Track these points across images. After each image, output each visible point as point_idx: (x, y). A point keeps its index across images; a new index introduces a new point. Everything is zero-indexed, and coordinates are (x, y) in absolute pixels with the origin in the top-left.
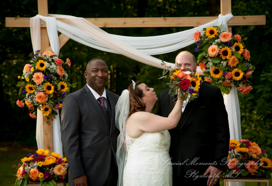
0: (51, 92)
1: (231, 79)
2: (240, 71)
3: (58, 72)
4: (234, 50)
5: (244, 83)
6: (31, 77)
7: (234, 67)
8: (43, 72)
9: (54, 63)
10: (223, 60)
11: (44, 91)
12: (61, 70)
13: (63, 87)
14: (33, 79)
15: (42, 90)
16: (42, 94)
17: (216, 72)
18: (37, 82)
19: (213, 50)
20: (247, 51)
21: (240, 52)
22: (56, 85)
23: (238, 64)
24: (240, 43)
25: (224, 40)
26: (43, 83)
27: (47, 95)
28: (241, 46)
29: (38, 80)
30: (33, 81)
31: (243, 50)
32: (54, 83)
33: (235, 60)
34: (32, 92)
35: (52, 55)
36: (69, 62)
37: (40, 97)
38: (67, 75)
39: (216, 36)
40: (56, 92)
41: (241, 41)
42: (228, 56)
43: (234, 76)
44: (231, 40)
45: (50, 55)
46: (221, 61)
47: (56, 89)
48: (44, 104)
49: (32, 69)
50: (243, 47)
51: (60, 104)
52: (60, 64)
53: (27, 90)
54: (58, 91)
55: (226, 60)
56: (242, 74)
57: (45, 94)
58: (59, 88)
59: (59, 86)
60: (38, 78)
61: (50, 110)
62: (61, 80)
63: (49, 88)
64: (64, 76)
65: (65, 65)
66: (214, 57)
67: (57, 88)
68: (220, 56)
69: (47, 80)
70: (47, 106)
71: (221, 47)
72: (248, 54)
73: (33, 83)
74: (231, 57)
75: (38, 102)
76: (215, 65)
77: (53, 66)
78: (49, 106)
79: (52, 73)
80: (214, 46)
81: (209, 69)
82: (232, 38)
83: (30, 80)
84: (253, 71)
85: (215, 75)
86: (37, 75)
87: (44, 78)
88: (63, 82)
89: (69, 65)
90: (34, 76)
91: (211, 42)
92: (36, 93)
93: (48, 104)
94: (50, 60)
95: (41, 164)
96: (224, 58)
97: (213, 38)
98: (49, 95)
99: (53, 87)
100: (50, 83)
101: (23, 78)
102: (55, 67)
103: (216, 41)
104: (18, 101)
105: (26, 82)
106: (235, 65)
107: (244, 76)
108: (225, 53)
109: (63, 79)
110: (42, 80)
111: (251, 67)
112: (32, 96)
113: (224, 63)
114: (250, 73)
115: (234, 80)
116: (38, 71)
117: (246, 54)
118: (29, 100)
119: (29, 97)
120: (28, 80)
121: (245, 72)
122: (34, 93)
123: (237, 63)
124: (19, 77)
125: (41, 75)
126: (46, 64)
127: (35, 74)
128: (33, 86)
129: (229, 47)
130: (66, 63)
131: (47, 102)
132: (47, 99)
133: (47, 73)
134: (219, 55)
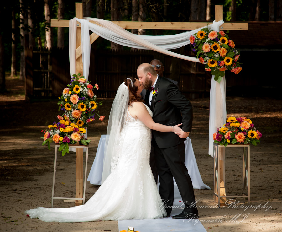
0: (84, 109)
1: (225, 65)
2: (230, 58)
3: (89, 94)
4: (221, 43)
5: (235, 66)
6: (69, 98)
7: (225, 56)
8: (78, 94)
9: (86, 87)
10: (216, 53)
11: (78, 109)
12: (91, 93)
13: (93, 105)
14: (70, 100)
15: (77, 108)
16: (77, 111)
17: (212, 63)
18: (74, 102)
19: (206, 47)
20: (231, 41)
21: (226, 43)
22: (88, 104)
23: (227, 54)
24: (225, 36)
25: (212, 38)
26: (78, 103)
27: (81, 112)
28: (226, 39)
29: (74, 101)
30: (70, 101)
31: (228, 41)
32: (86, 102)
33: (224, 51)
34: (70, 109)
35: (85, 81)
36: (97, 87)
37: (76, 114)
38: (95, 96)
39: (205, 37)
40: (87, 109)
41: (225, 35)
42: (218, 49)
43: (226, 63)
44: (218, 36)
45: (83, 81)
46: (214, 54)
47: (87, 107)
48: (78, 119)
49: (70, 93)
50: (227, 39)
51: (91, 119)
52: (91, 88)
53: (66, 107)
54: (89, 109)
55: (217, 52)
56: (231, 60)
57: (79, 111)
58: (90, 107)
59: (90, 104)
60: (74, 99)
61: (83, 123)
62: (91, 100)
63: (82, 107)
64: (93, 98)
65: (94, 88)
66: (208, 52)
67: (89, 107)
68: (213, 51)
69: (81, 101)
70: (81, 120)
71: (211, 44)
72: (233, 44)
73: (70, 103)
74: (220, 49)
75: (74, 117)
76: (211, 58)
77: (86, 90)
78: (83, 120)
79: (85, 96)
80: (206, 44)
81: (207, 61)
82: (217, 35)
83: (68, 101)
84: (239, 55)
85: (212, 65)
86: (73, 97)
87: (79, 99)
88: (93, 101)
89: (97, 88)
90: (71, 98)
91: (203, 42)
92: (72, 110)
93: (82, 119)
94: (83, 85)
95: (62, 130)
96: (216, 52)
97: (203, 39)
98: (82, 112)
99: (85, 106)
100: (84, 103)
101: (62, 99)
102: (87, 91)
103: (207, 40)
104: (59, 116)
105: (65, 102)
106: (225, 54)
107: (233, 61)
108: (216, 47)
109: (92, 99)
110: (77, 100)
111: (237, 53)
112: (69, 113)
113: (217, 55)
114: (237, 57)
115: (227, 66)
116: (74, 94)
117: (231, 43)
118: (67, 115)
119: (67, 113)
120: (66, 100)
121: (234, 57)
122: (71, 111)
123: (226, 52)
124: (59, 98)
125: (76, 97)
126: (80, 89)
127: (72, 96)
128: (70, 105)
129: (217, 43)
130: (95, 87)
131: (81, 117)
132: (81, 115)
133: (80, 95)
134: (211, 50)
